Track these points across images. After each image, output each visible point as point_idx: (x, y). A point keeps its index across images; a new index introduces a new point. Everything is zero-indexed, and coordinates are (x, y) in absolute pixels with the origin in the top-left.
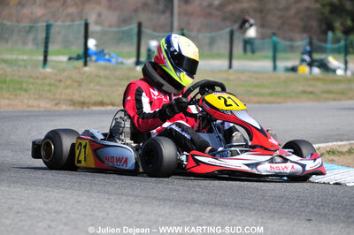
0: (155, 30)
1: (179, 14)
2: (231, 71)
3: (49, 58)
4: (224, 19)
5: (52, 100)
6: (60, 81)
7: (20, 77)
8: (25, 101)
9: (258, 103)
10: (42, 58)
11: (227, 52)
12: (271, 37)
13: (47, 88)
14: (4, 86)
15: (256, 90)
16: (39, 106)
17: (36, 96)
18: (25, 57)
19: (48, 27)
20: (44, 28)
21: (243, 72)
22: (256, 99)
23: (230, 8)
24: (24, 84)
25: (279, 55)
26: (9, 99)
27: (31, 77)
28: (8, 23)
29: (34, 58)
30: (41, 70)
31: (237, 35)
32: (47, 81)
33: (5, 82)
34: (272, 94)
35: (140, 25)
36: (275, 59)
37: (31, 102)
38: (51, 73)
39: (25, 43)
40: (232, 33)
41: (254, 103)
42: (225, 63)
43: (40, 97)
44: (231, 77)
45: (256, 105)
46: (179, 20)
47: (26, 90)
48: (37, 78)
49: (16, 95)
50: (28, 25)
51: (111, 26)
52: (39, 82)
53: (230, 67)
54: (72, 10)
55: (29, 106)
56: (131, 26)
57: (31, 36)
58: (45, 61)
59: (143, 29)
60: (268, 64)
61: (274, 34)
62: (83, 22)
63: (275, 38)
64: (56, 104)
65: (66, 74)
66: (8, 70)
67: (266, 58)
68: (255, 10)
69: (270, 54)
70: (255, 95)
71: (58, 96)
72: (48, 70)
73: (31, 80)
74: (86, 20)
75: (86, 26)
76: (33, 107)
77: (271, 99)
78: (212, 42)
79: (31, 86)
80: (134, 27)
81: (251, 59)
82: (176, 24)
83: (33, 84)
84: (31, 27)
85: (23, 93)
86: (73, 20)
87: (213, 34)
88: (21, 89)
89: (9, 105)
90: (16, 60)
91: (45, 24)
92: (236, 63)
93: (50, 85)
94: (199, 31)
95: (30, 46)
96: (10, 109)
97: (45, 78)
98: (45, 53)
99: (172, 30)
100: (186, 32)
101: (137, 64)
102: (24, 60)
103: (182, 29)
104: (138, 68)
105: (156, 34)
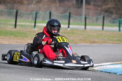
0: (76, 15)
2: (103, 31)
3: (37, 24)
4: (102, 10)
7: (25, 31)
8: (27, 41)
9: (112, 43)
10: (34, 24)
11: (102, 24)
12: (118, 19)
14: (19, 35)
15: (112, 38)
17: (31, 39)
18: (28, 24)
20: (35, 14)
21: (108, 31)
22: (111, 42)
23: (104, 7)
24: (27, 34)
25: (121, 25)
26: (21, 40)
27: (29, 31)
28: (23, 12)
29: (31, 24)
30: (33, 29)
31: (105, 17)
33: (19, 33)
34: (117, 40)
35: (70, 13)
36: (119, 27)
39: (28, 18)
41: (111, 43)
42: (101, 28)
44: (103, 33)
45: (111, 44)
46: (85, 11)
47: (27, 37)
48: (32, 32)
49: (23, 38)
50: (30, 12)
51: (60, 14)
53: (103, 29)
57: (31, 16)
58: (35, 26)
59: (71, 15)
60: (117, 28)
63: (120, 19)
66: (21, 29)
67: (116, 26)
68: (114, 8)
69: (118, 24)
70: (111, 40)
72: (36, 29)
73: (29, 33)
74: (50, 11)
75: (50, 13)
77: (117, 42)
78: (97, 19)
80: (68, 14)
82: (84, 13)
83: (30, 34)
85: (26, 37)
86: (46, 11)
87: (98, 17)
88: (25, 36)
89: (20, 42)
90: (24, 25)
92: (105, 28)
94: (92, 16)
95: (30, 19)
96: (21, 44)
98: (35, 23)
99: (81, 15)
100: (87, 16)
101: (69, 27)
102: (27, 25)
103: (85, 15)
104: (69, 29)
105: (76, 17)
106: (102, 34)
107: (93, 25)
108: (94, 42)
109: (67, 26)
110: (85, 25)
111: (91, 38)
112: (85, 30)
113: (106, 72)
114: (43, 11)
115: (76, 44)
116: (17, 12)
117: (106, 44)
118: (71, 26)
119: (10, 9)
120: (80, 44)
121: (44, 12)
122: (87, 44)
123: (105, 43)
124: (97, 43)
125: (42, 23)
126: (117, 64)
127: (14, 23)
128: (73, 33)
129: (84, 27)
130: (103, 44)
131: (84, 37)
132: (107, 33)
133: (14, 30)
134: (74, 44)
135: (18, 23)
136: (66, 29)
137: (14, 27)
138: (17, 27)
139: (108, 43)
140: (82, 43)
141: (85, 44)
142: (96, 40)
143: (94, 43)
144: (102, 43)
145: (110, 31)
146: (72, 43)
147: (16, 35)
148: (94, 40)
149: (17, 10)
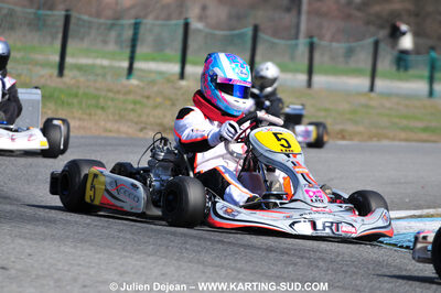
0: (275, 34)
1: (309, 13)
2: (373, 95)
3: (138, 65)
4: (368, 23)
5: (136, 123)
6: (148, 97)
7: (97, 89)
8: (102, 123)
9: (406, 140)
10: (125, 64)
11: (369, 67)
12: (428, 53)
13: (131, 107)
14: (75, 101)
15: (405, 122)
16: (118, 131)
17: (117, 117)
18: (105, 62)
19: (136, 26)
20: (132, 27)
21: (388, 95)
22: (403, 135)
23: (377, 8)
24: (102, 100)
25: (438, 75)
26: (80, 119)
27: (110, 90)
28: (86, 17)
29: (116, 64)
30: (124, 81)
31: (382, 46)
32: (131, 97)
33: (76, 96)
34: (425, 129)
35: (256, 29)
36: (431, 80)
37: (109, 125)
38: (138, 86)
39: (105, 42)
40: (376, 44)
41: (401, 140)
42: (364, 82)
43: (121, 118)
44: (373, 103)
45: (403, 144)
46: (308, 20)
47: (103, 108)
48: (119, 92)
49: (90, 115)
50: (109, 22)
52: (121, 97)
53: (372, 88)
55: (106, 130)
56: (245, 30)
57: (113, 34)
58: (130, 69)
59: (262, 35)
60: (421, 87)
61: (433, 48)
62: (182, 22)
63: (433, 54)
64: (141, 130)
65: (155, 89)
66: (82, 79)
67: (420, 78)
69: (426, 73)
70: (404, 129)
71: (144, 119)
72: (134, 81)
73: (110, 95)
74: (186, 19)
75: (186, 25)
76: (110, 131)
77: (424, 136)
78: (350, 53)
79: (110, 103)
80: (249, 31)
81: (400, 79)
82: (303, 27)
83: (112, 100)
85: (99, 112)
86: (169, 18)
87: (354, 44)
88: (97, 106)
89: (79, 127)
90: (93, 66)
91: (133, 21)
92: (379, 83)
93: (135, 103)
94: (331, 41)
95: (112, 47)
96: (82, 133)
97: (129, 92)
98: (132, 60)
99: (296, 37)
100: (315, 40)
102: (103, 67)
103: (311, 37)
105: (276, 41)
106: (367, 106)
107: (335, 73)
108: (342, 135)
110: (310, 72)
111: (330, 120)
112: (309, 91)
113: (395, 245)
114: (157, 18)
116: (67, 19)
117: (385, 143)
119: (39, 8)
121: (160, 22)
123: (379, 137)
124: (351, 139)
125: (154, 59)
126: (432, 216)
127: (57, 58)
129: (303, 78)
130: (374, 143)
132: (388, 104)
133: (56, 82)
135: (69, 60)
137: (56, 72)
138: (66, 72)
139: (393, 139)
142: (350, 128)
143: (343, 138)
144: (371, 138)
145: (398, 95)
147: (63, 102)
148: (339, 127)
149: (67, 10)
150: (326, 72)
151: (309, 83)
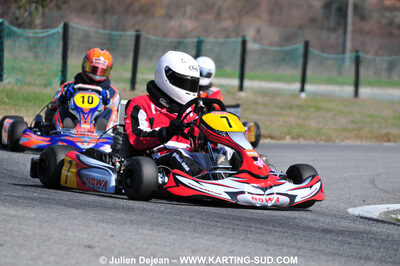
0: (323, 51)
1: (354, 32)
19: (199, 44)
20: (195, 44)
35: (307, 45)
46: (353, 39)
50: (175, 40)
51: (270, 45)
54: (227, 24)
56: (297, 46)
62: (239, 40)
74: (243, 37)
75: (244, 43)
78: (392, 66)
80: (300, 47)
82: (349, 44)
84: (179, 43)
86: (228, 37)
87: (394, 58)
91: (196, 40)
94: (376, 54)
99: (344, 51)
100: (361, 54)
101: (302, 90)
103: (357, 51)
104: (303, 95)
105: (325, 55)
107: (379, 84)
108: (387, 138)
109: (298, 86)
110: (357, 85)
111: (376, 126)
112: (356, 100)
114: (217, 37)
115: (331, 143)
116: (138, 38)
118: (308, 87)
119: (112, 30)
120: (343, 143)
122: (365, 143)
124: (395, 142)
128: (318, 109)
129: (350, 89)
131: (353, 122)
133: (129, 94)
134: (322, 143)
136: (295, 96)
137: (128, 86)
140: (350, 139)
141: (359, 143)
142: (394, 131)
143: (389, 140)
146: (315, 140)
148: (384, 131)
149: (137, 31)
150: (371, 84)
151: (356, 94)
